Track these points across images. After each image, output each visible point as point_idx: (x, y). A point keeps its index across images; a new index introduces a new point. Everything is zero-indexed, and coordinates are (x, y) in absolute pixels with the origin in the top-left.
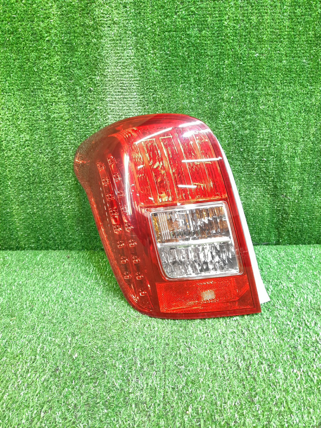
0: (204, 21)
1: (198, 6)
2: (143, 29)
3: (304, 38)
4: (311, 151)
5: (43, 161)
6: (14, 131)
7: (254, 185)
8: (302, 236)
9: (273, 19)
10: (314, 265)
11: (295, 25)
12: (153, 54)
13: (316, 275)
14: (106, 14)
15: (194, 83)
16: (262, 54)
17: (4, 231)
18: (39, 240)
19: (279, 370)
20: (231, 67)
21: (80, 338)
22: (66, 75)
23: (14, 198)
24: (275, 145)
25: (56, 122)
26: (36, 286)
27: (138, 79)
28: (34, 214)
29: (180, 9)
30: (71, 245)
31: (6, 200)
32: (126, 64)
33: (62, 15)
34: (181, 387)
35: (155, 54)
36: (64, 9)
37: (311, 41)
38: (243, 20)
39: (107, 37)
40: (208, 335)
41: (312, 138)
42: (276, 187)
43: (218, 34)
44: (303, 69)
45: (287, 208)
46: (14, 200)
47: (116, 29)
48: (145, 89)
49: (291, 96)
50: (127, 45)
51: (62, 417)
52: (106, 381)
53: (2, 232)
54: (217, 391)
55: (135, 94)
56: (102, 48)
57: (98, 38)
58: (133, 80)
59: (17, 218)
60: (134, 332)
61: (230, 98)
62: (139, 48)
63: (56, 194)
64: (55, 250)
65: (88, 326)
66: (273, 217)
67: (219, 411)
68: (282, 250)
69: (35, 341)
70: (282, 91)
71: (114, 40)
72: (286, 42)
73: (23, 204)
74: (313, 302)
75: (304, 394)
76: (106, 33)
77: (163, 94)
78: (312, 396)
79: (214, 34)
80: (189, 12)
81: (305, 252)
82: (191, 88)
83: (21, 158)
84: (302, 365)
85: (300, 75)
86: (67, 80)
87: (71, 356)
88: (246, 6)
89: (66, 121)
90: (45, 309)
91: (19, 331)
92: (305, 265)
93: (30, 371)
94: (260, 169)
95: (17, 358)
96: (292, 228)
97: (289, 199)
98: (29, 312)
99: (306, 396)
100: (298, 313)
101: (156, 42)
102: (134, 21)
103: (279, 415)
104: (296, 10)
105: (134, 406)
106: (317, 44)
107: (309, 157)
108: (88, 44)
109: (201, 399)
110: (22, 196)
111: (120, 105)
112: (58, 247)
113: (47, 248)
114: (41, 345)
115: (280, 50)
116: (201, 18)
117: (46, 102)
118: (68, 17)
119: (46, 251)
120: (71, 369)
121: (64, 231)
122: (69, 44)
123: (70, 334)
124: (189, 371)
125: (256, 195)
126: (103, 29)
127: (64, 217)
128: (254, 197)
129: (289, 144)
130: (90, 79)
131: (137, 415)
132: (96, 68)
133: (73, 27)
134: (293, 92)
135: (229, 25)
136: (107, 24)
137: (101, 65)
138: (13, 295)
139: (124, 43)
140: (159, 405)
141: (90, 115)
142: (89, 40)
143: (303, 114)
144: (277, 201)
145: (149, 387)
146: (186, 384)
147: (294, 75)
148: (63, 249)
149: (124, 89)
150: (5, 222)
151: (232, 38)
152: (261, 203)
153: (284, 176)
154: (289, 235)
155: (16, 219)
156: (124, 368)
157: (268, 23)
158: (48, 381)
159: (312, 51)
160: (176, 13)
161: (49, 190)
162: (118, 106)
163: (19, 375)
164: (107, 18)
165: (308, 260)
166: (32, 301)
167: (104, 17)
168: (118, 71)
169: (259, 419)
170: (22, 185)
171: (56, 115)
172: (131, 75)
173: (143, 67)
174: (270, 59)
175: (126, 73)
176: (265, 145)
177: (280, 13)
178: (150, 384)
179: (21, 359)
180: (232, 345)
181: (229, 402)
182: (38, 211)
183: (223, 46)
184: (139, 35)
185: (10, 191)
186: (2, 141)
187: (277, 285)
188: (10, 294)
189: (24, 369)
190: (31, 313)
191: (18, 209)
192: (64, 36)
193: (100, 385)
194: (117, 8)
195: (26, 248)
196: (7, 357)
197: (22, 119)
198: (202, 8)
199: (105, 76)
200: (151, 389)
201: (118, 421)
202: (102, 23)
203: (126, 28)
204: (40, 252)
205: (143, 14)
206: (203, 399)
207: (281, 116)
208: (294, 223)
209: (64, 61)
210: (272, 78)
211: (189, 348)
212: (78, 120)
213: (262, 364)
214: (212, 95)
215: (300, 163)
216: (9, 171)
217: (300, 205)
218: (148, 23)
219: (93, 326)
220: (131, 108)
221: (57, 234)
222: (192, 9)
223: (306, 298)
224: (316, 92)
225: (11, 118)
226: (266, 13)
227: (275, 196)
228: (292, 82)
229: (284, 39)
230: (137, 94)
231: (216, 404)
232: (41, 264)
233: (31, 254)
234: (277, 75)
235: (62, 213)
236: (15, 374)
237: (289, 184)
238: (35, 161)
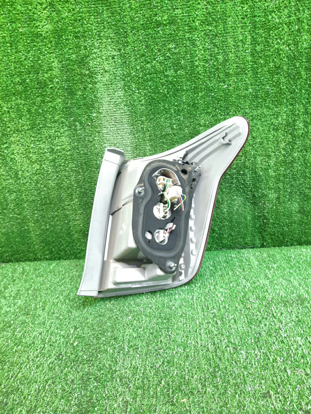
0: (178, 63)
1: (172, 52)
2: (129, 75)
3: (265, 69)
4: (283, 163)
5: (51, 186)
6: (28, 162)
7: (235, 195)
8: (284, 239)
9: (236, 56)
10: (292, 264)
11: (257, 59)
12: (138, 93)
13: (292, 273)
14: (98, 65)
15: (174, 113)
16: (230, 85)
17: (23, 245)
18: (53, 252)
19: (242, 352)
20: (204, 98)
21: (81, 330)
22: (67, 114)
23: (30, 217)
24: (250, 160)
25: (59, 154)
26: (48, 290)
27: (128, 113)
28: (47, 229)
29: (158, 55)
30: (79, 255)
31: (24, 219)
32: (117, 103)
33: (63, 67)
34: (158, 366)
35: (140, 93)
36: (64, 63)
37: (272, 71)
38: (212, 60)
39: (100, 83)
40: (187, 325)
41: (283, 152)
42: (254, 196)
43: (191, 72)
44: (267, 94)
45: (266, 214)
46: (31, 219)
47: (107, 76)
48: (134, 121)
49: (259, 118)
50: (117, 88)
51: (62, 389)
52: (98, 362)
53: (22, 246)
54: (187, 368)
55: (126, 125)
56: (97, 91)
57: (93, 83)
58: (124, 114)
59: (34, 234)
60: (126, 325)
61: (206, 123)
62: (127, 89)
63: (64, 213)
64: (66, 260)
65: (88, 320)
66: (255, 223)
67: (186, 383)
68: (265, 253)
69: (44, 333)
70: (251, 114)
71: (106, 84)
72: (250, 74)
73: (38, 222)
74: (283, 296)
75: (259, 370)
76: (100, 79)
77: (149, 124)
78: (266, 371)
79: (187, 73)
80: (165, 57)
81: (285, 253)
82: (172, 118)
83: (34, 184)
84: (263, 347)
85: (265, 99)
86: (68, 118)
87: (72, 344)
88: (213, 48)
89: (67, 152)
90: (55, 309)
91: (32, 326)
92: (283, 265)
93: (39, 356)
94: (238, 181)
95: (30, 347)
96: (274, 232)
97: (268, 206)
98: (41, 311)
99: (261, 371)
100: (268, 305)
101: (140, 84)
102: (121, 69)
103: (235, 386)
104: (256, 47)
105: (118, 380)
106: (278, 73)
107: (282, 169)
108: (85, 89)
109: (173, 374)
110: (36, 215)
111: (115, 135)
112: (69, 257)
113: (59, 259)
114: (49, 336)
115: (245, 81)
116: (176, 61)
117: (50, 137)
118: (67, 69)
119: (58, 261)
120: (72, 354)
121: (73, 243)
122: (68, 89)
123: (73, 327)
124: (167, 353)
125: (238, 203)
126: (97, 77)
127: (72, 232)
128: (236, 205)
129: (262, 158)
130: (88, 116)
131: (120, 387)
132: (93, 107)
133: (72, 76)
134: (261, 114)
135: (200, 64)
136: (100, 73)
137: (96, 105)
138: (29, 298)
139: (115, 87)
140: (139, 379)
141: (89, 145)
142: (86, 86)
143: (272, 132)
144: (257, 208)
145: (133, 366)
146: (163, 363)
147: (260, 100)
148: (73, 259)
149: (117, 123)
150: (24, 237)
151: (203, 74)
152: (243, 211)
153: (261, 186)
154: (272, 239)
155: (32, 235)
156: (114, 352)
157: (233, 60)
158: (53, 363)
159: (274, 79)
160: (155, 59)
161: (58, 210)
162: (113, 136)
163: (30, 360)
164: (100, 68)
165: (287, 260)
166: (44, 302)
167: (97, 67)
168: (111, 108)
169: (218, 389)
170: (36, 207)
171: (58, 148)
172: (122, 111)
173: (131, 104)
174: (237, 89)
175: (118, 110)
176: (241, 160)
177: (242, 50)
178: (133, 364)
179: (33, 348)
180: (206, 333)
181: (196, 376)
182: (50, 227)
183: (196, 82)
184: (126, 79)
185: (26, 212)
186: (19, 171)
187: (255, 283)
188: (27, 297)
189: (35, 355)
190: (43, 312)
191: (34, 226)
192: (65, 84)
193: (93, 365)
194: (107, 59)
195: (42, 259)
196: (22, 346)
197: (33, 152)
198: (176, 53)
199: (101, 113)
200: (134, 368)
201: (104, 391)
202: (95, 72)
203: (115, 75)
204: (53, 262)
205: (128, 63)
206: (175, 374)
207: (252, 135)
208: (275, 227)
209: (65, 103)
210: (241, 104)
211: (170, 336)
212: (78, 150)
213: (229, 347)
214: (190, 122)
215: (274, 174)
216: (25, 195)
217: (279, 211)
218: (132, 69)
219: (92, 320)
220: (124, 137)
221: (67, 246)
222: (167, 55)
223: (278, 292)
224: (282, 113)
225: (25, 152)
226: (231, 52)
227: (254, 204)
228: (258, 106)
229: (248, 71)
230: (128, 126)
231: (185, 378)
232: (54, 272)
233: (46, 264)
234: (245, 101)
235: (70, 228)
236: (28, 359)
237: (266, 193)
238: (45, 186)
